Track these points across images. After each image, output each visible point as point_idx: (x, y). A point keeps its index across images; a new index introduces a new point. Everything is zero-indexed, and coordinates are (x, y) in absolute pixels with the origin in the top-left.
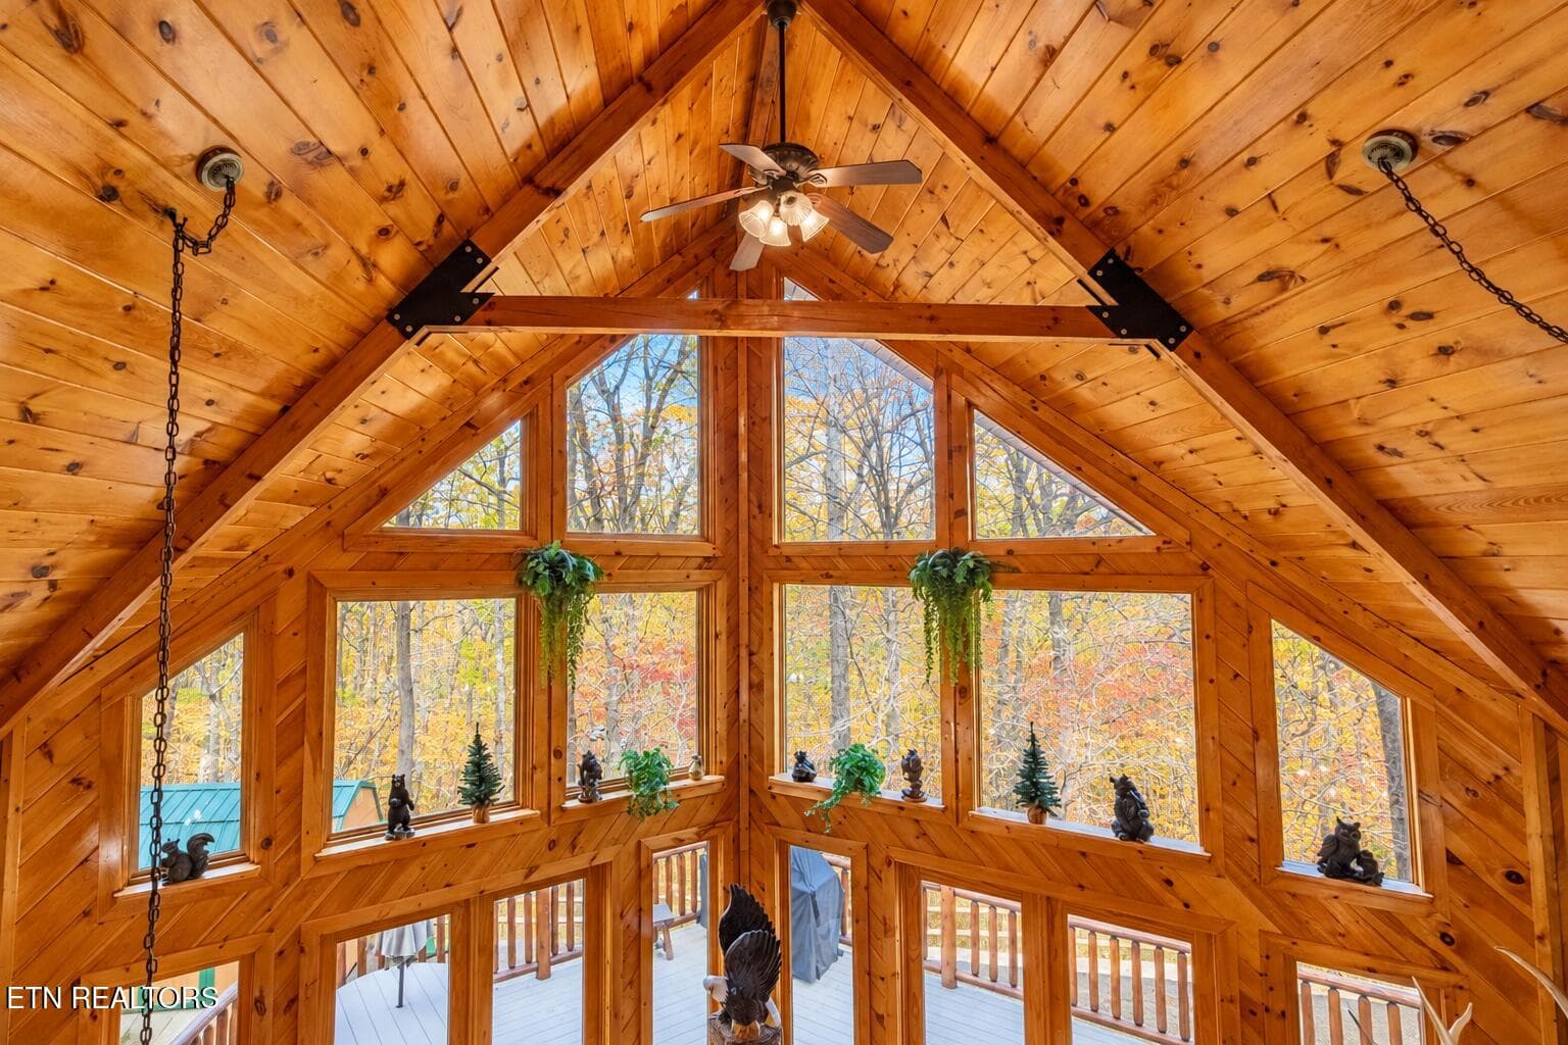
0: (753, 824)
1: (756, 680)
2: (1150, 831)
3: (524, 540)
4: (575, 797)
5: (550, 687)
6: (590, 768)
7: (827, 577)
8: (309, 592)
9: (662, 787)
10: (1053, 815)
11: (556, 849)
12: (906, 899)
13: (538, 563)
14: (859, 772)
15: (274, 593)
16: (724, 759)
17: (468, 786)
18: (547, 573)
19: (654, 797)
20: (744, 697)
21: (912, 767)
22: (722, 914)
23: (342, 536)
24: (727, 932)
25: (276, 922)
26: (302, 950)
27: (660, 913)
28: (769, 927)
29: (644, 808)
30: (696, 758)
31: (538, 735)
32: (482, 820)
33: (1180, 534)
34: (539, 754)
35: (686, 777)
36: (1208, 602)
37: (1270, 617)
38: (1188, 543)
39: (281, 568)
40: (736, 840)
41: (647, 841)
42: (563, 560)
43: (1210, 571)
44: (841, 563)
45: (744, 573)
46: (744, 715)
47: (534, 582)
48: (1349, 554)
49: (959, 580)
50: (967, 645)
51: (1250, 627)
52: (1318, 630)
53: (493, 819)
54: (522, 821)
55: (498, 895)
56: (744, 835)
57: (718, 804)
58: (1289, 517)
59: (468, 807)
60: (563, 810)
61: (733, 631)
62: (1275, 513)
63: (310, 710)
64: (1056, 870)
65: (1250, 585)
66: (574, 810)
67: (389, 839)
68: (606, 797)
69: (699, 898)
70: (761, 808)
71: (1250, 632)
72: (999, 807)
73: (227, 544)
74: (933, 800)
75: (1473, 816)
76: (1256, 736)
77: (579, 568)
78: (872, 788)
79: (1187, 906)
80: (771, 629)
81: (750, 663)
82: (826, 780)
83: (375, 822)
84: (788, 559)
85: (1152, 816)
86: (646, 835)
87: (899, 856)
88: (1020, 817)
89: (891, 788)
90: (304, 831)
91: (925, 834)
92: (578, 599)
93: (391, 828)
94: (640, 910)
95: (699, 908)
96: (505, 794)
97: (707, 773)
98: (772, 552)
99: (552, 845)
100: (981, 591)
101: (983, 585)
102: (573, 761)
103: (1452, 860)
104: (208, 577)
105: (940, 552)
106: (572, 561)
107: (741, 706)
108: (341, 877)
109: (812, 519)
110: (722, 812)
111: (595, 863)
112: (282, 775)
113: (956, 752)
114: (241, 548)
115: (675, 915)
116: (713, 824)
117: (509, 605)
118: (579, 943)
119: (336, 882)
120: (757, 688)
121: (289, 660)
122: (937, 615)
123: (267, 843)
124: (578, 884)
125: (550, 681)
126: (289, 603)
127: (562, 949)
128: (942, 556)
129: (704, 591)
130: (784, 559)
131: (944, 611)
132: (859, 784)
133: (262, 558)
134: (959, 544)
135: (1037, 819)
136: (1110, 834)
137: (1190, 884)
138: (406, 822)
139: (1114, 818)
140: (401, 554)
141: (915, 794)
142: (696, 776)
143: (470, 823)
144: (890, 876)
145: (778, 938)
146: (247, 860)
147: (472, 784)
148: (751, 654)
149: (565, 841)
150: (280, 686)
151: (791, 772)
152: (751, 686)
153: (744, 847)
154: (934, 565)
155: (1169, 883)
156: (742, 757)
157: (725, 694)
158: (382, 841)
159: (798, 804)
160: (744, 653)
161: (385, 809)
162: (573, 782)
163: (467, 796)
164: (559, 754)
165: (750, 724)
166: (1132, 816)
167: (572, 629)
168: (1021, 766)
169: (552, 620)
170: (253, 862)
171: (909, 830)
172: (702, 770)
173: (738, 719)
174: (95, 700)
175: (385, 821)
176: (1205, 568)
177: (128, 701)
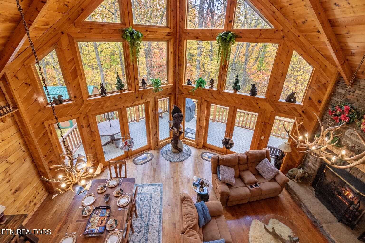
0: (179, 94)
1: (180, 64)
2: (256, 94)
3: (123, 26)
4: (141, 88)
5: (133, 64)
6: (144, 83)
7: (197, 38)
8: (69, 39)
9: (159, 87)
10: (239, 92)
11: (138, 98)
12: (207, 108)
13: (127, 32)
14: (201, 83)
15: (59, 39)
16: (173, 81)
17: (117, 86)
18: (129, 35)
19: (158, 88)
20: (177, 68)
21: (212, 82)
22: (172, 110)
23: (74, 23)
24: (173, 113)
25: (81, 112)
26: (88, 117)
27: (160, 111)
28: (181, 112)
29: (156, 90)
30: (166, 80)
31: (132, 75)
32: (121, 93)
33: (281, 28)
34: (132, 79)
35: (164, 84)
36: (282, 46)
37: (294, 49)
38: (282, 31)
39: (60, 32)
40: (175, 97)
41: (157, 97)
42: (133, 32)
43: (285, 38)
44: (201, 34)
45: (178, 37)
46: (177, 71)
47: (126, 38)
48: (316, 34)
49: (228, 39)
50: (227, 55)
51: (289, 51)
52: (302, 52)
53: (124, 92)
54: (130, 93)
55: (127, 107)
56: (177, 96)
57: (171, 90)
58: (307, 24)
59: (118, 90)
60: (139, 91)
61: (175, 52)
62: (304, 23)
63: (77, 68)
64: (237, 102)
65: (292, 42)
66: (141, 91)
67: (102, 96)
68: (147, 88)
69: (167, 108)
70: (180, 91)
71: (288, 53)
72: (229, 90)
73: (43, 24)
74: (215, 89)
75: (317, 91)
76: (282, 76)
77: (137, 34)
78: (203, 87)
79: (259, 107)
80: (184, 51)
81: (179, 60)
82: (194, 85)
83: (99, 93)
84: (189, 33)
85: (257, 91)
86: (157, 96)
87: (207, 99)
88: (232, 92)
89: (207, 87)
90: (83, 94)
91: (213, 95)
92: (138, 42)
93: (102, 94)
94: (156, 110)
95: (167, 110)
96: (126, 88)
97: (169, 84)
98: (185, 31)
99: (137, 98)
100: (232, 42)
101: (233, 41)
102: (140, 81)
103: (310, 99)
104: (40, 33)
105: (224, 32)
106: (135, 32)
107: (177, 69)
108: (93, 104)
109: (194, 24)
110: (172, 91)
111: (146, 101)
112: (75, 83)
113: (221, 79)
114: (47, 25)
115: (163, 111)
116: (170, 94)
117: (121, 44)
118: (144, 116)
119: (92, 105)
120: (180, 65)
121: (68, 56)
122: (221, 48)
123: (75, 97)
124: (143, 105)
125: (133, 63)
126: (65, 41)
127: (141, 117)
128: (224, 33)
129: (168, 41)
130: (187, 33)
131: (223, 47)
132: (201, 86)
133: (54, 28)
134: (229, 30)
135: (235, 92)
136: (249, 95)
137: (261, 104)
138: (105, 93)
139: (250, 92)
140: (91, 29)
141: (212, 87)
142: (167, 84)
143: (119, 93)
144: (205, 103)
145: (183, 114)
146: (72, 100)
147: (118, 85)
148: (179, 57)
149: (140, 97)
150: (68, 63)
151: (187, 83)
152: (179, 65)
153: (177, 98)
154: (223, 35)
155: (257, 103)
156: (176, 80)
157: (173, 66)
158: (100, 97)
159: (188, 90)
160: (177, 57)
161: (100, 91)
162: (140, 85)
163: (118, 88)
164: (137, 79)
165: (178, 73)
166: (253, 92)
167: (137, 50)
168: (234, 81)
169: (132, 48)
170: (73, 101)
171: (210, 95)
172: (168, 83)
173: (176, 72)
174: (23, 65)
175: (100, 93)
176: (284, 37)
177: (32, 66)
